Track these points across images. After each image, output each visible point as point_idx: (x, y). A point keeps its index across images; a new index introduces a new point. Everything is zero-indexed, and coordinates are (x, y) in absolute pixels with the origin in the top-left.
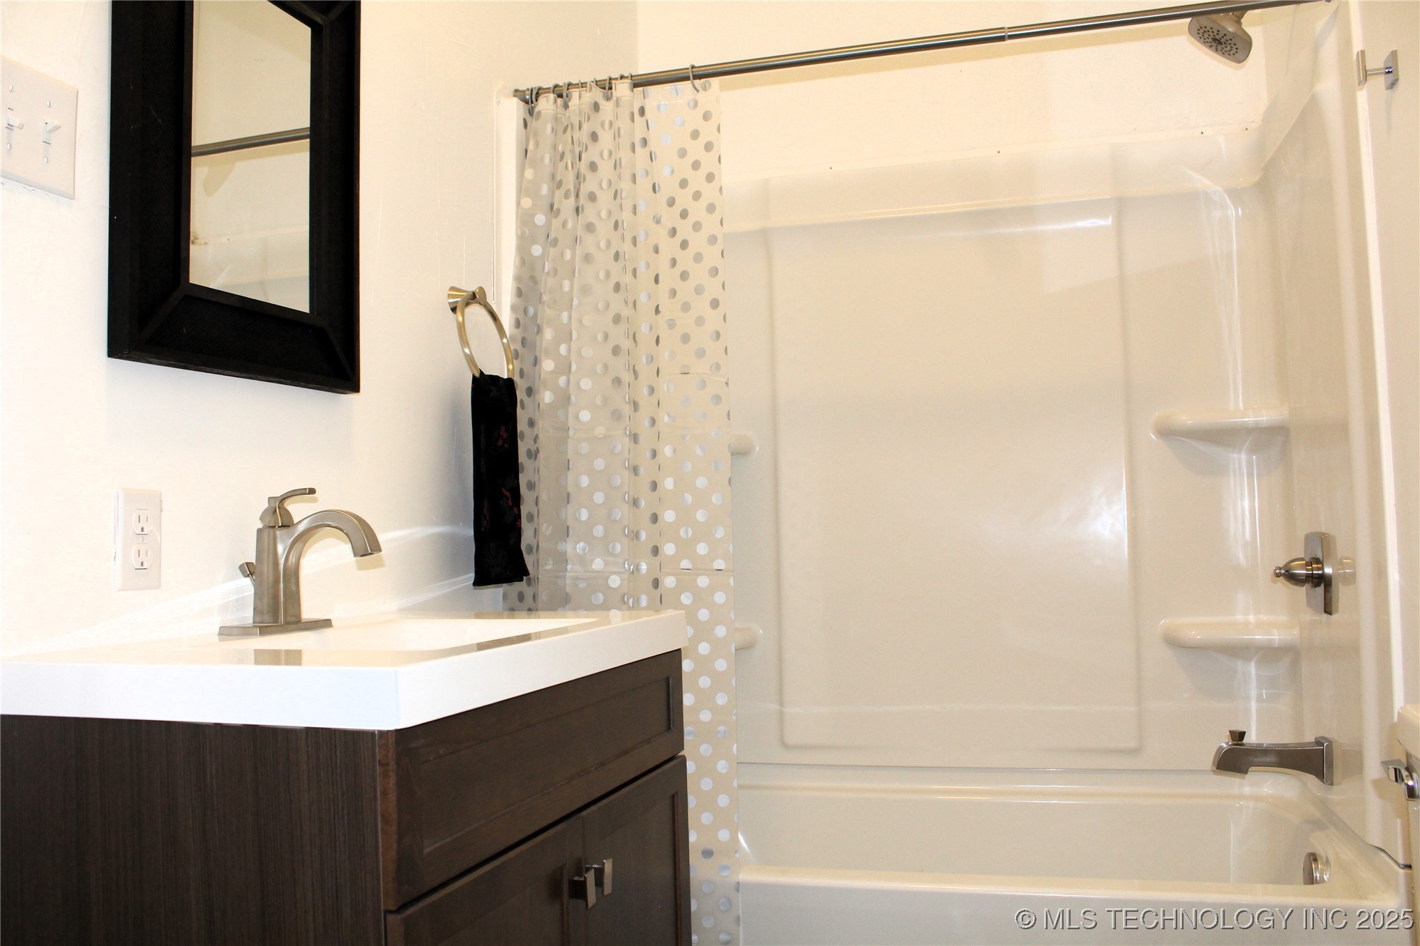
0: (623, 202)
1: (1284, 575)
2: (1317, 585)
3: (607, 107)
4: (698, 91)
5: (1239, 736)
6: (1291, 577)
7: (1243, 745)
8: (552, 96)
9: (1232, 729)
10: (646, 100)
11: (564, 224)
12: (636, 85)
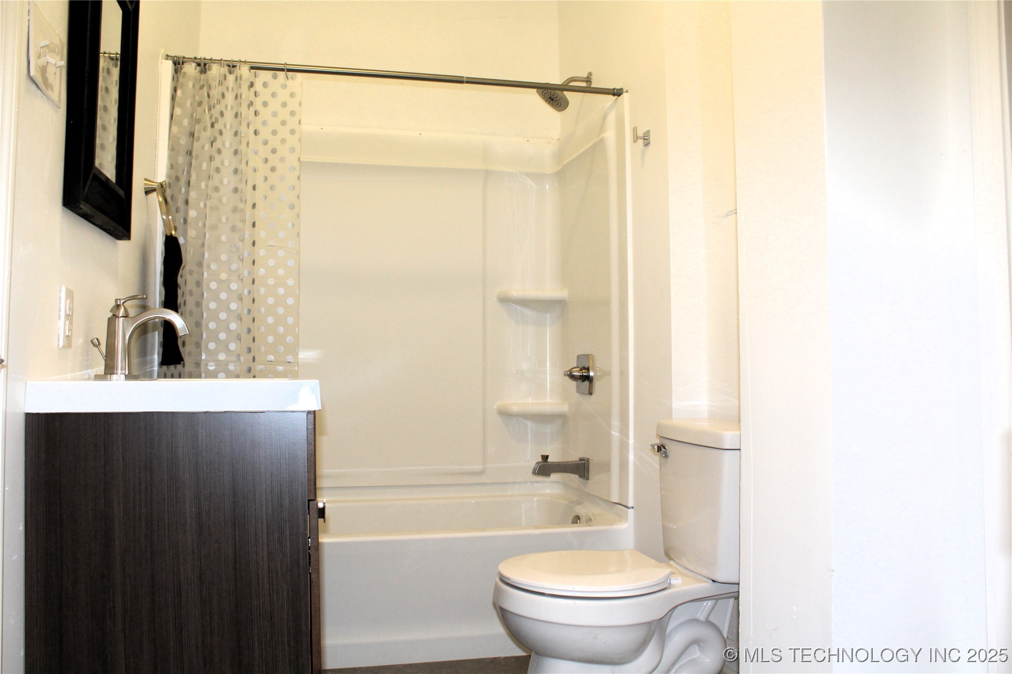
0: (242, 139)
1: (568, 375)
2: (584, 381)
3: (231, 78)
4: (288, 79)
5: (545, 458)
6: (572, 377)
7: (547, 462)
8: (194, 65)
9: (542, 454)
10: (257, 79)
11: (203, 147)
12: (252, 68)
